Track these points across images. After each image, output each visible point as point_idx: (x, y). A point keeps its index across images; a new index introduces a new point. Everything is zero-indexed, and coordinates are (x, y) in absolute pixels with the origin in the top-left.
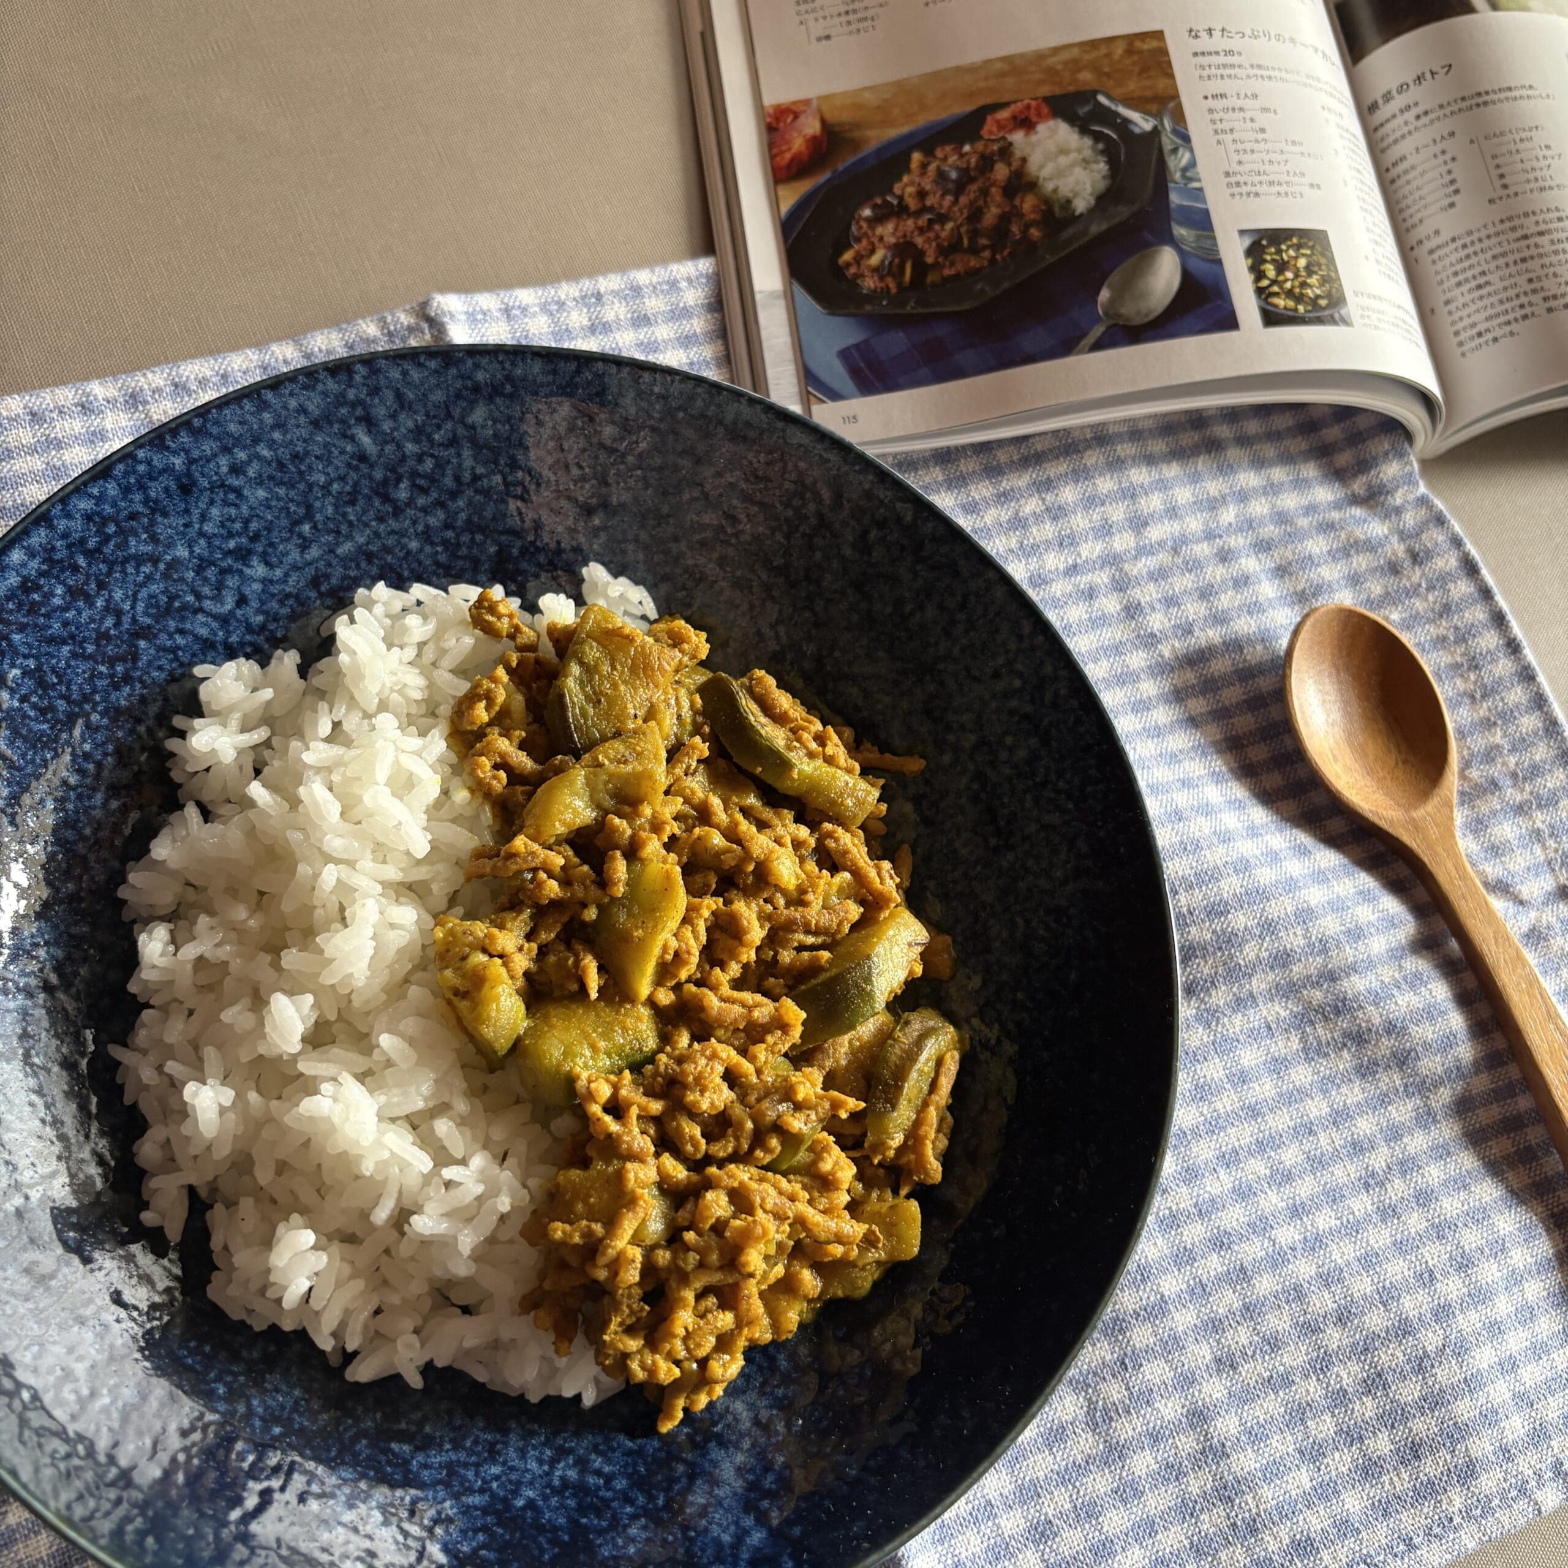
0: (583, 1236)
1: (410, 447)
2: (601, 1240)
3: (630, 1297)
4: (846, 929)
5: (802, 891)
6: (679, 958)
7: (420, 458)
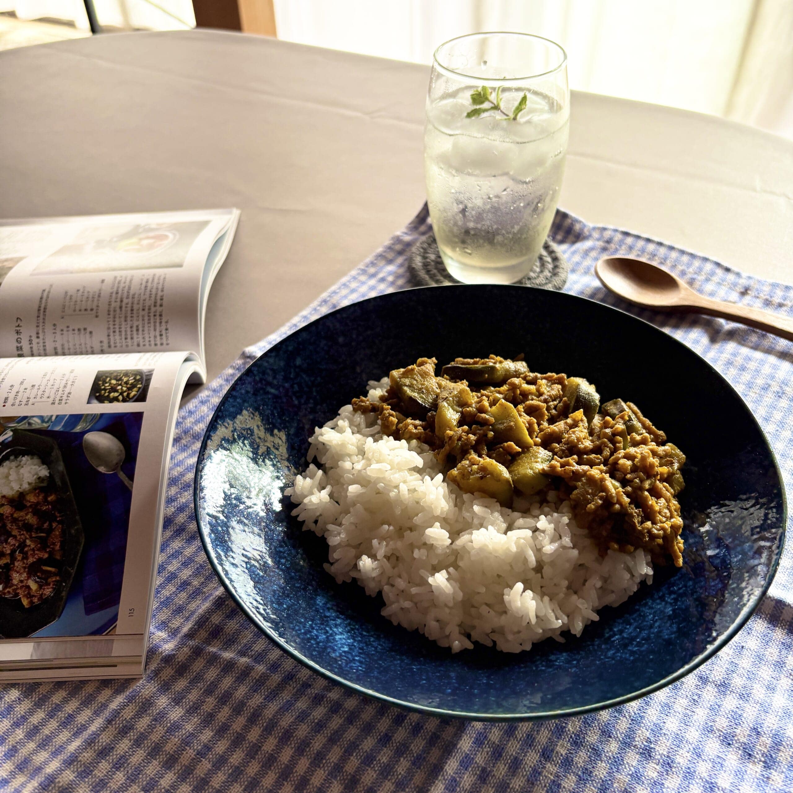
0: (600, 499)
1: (287, 385)
2: (607, 496)
3: (632, 509)
4: (561, 392)
5: (538, 390)
6: (530, 425)
7: (292, 386)
